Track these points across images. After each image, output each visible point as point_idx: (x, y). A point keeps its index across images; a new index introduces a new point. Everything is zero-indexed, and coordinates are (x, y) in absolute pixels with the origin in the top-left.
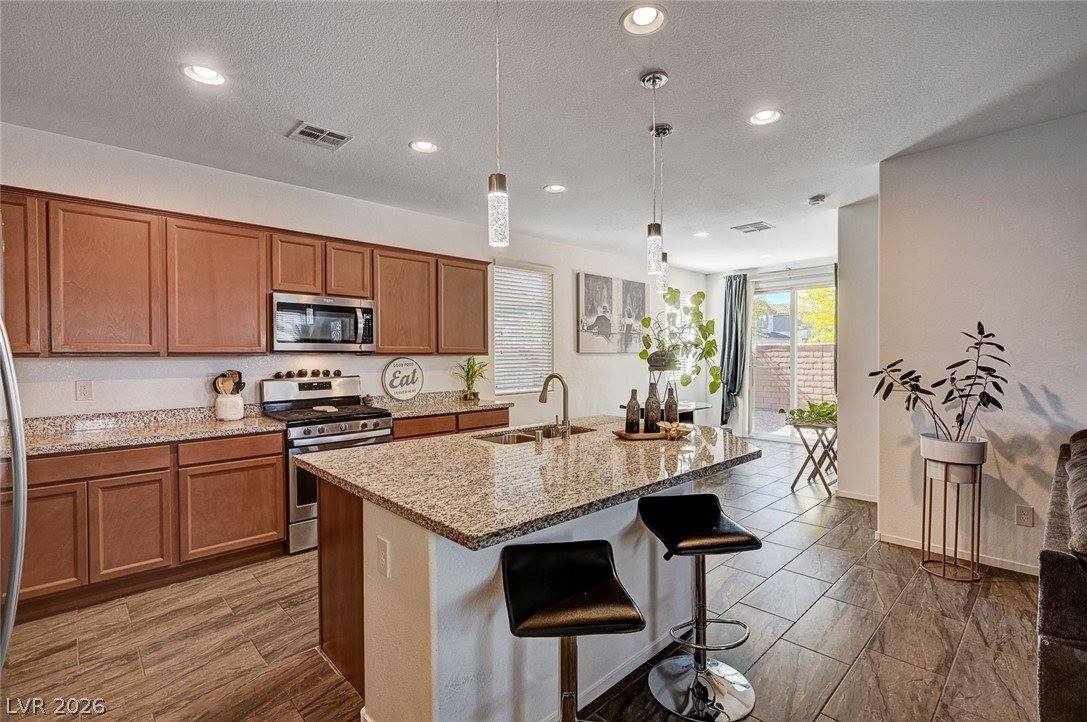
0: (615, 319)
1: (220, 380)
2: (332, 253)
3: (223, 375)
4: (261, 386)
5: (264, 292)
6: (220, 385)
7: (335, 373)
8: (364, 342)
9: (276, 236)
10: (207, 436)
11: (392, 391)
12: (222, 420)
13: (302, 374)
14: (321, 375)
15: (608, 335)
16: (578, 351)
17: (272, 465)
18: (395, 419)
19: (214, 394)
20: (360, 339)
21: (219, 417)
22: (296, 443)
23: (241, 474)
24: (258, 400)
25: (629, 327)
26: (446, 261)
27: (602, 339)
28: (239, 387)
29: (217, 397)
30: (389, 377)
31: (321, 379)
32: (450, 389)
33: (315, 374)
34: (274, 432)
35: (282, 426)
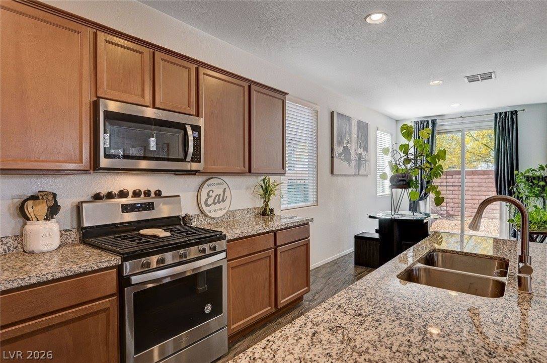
0: (353, 149)
1: (30, 203)
2: (160, 64)
3: (34, 198)
4: (79, 209)
5: (88, 98)
6: (30, 209)
7: (155, 193)
8: (192, 161)
9: (102, 37)
10: (15, 285)
11: (206, 210)
12: (32, 253)
13: (123, 194)
14: (143, 196)
15: (349, 160)
16: (332, 172)
17: (105, 310)
18: (228, 241)
19: (21, 220)
20: (189, 158)
21: (28, 249)
22: (135, 279)
23: (64, 328)
24: (75, 225)
25: (360, 155)
26: (257, 88)
27: (346, 163)
28: (53, 211)
29: (25, 224)
30: (204, 196)
31: (142, 200)
32: (250, 205)
33: (136, 194)
34: (107, 268)
35: (116, 260)
